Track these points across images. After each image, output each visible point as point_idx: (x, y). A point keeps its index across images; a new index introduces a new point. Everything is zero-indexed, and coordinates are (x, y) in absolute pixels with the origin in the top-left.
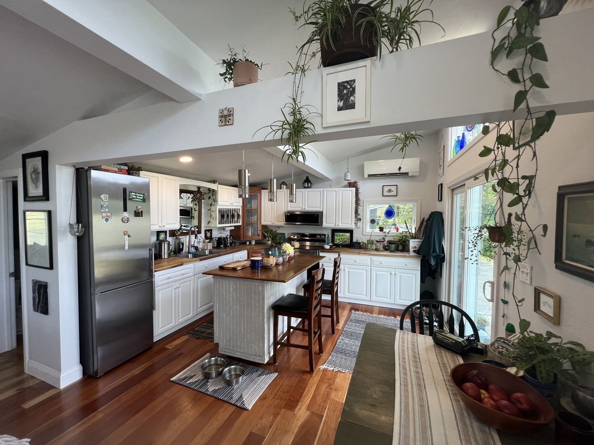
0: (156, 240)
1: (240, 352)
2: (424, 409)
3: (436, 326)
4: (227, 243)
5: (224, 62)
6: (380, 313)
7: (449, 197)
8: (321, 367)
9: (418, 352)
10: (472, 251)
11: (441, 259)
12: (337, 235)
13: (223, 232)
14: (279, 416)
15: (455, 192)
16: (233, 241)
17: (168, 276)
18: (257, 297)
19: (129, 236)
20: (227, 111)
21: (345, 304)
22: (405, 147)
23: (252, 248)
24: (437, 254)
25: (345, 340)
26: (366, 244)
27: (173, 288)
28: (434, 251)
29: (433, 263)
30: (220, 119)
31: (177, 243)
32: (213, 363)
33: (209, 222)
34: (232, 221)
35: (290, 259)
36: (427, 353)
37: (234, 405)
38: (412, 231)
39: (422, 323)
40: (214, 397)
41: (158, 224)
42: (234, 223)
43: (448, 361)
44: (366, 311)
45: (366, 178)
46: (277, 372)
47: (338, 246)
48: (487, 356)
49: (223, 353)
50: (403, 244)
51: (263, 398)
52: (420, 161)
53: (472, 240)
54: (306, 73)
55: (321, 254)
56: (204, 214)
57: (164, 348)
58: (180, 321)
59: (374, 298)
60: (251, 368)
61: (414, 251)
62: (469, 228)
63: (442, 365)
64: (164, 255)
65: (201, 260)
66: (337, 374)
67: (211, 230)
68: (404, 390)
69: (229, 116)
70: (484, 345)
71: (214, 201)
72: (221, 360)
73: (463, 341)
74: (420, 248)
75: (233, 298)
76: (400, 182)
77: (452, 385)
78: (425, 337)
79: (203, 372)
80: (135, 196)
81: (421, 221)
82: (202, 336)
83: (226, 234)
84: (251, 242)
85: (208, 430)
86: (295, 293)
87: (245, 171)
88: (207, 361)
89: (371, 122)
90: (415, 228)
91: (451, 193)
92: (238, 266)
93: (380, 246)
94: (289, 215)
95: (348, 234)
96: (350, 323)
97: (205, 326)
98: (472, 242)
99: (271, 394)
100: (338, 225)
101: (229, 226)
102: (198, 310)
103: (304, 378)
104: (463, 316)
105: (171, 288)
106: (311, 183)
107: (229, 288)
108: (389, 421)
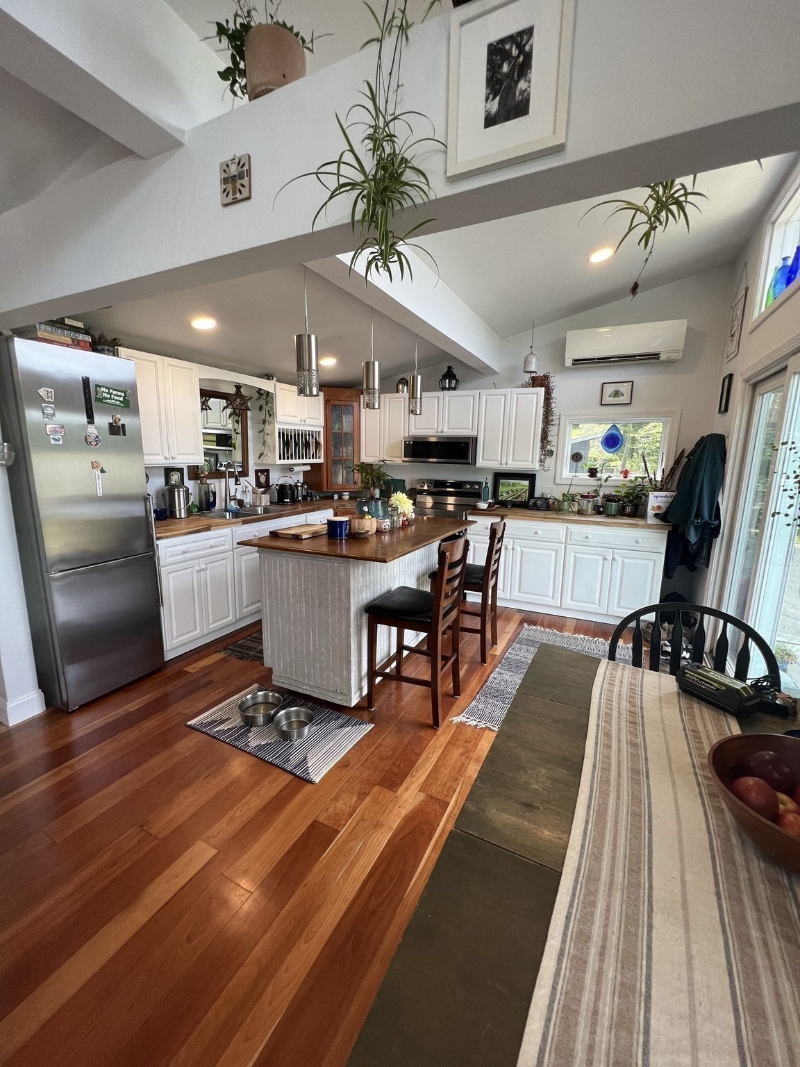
0: (164, 484)
1: (309, 686)
2: (640, 821)
3: (686, 659)
4: (296, 496)
5: (222, 30)
6: (577, 630)
7: (743, 400)
8: (454, 719)
9: (642, 703)
10: (792, 497)
11: (711, 531)
12: (503, 485)
13: (289, 474)
14: (368, 799)
15: (760, 389)
16: (308, 493)
17: (184, 547)
18: (337, 589)
19: (102, 471)
20: (236, 165)
21: (508, 614)
22: (653, 232)
23: (341, 506)
24: (704, 521)
25: (504, 675)
26: (558, 502)
27: (195, 570)
28: (699, 514)
29: (693, 538)
30: (224, 186)
31: (203, 492)
32: (260, 700)
33: (261, 454)
34: (306, 455)
35: (407, 524)
36: (661, 708)
37: (291, 773)
38: (656, 477)
39: (656, 652)
40: (257, 757)
41: (163, 453)
42: (310, 458)
43: (705, 726)
44: (550, 626)
45: (567, 368)
46: (372, 723)
47: (504, 504)
48: (795, 721)
49: (280, 685)
50: (635, 501)
51: (344, 764)
52: (688, 328)
53: (795, 472)
54: (410, 32)
55: (470, 518)
56: (253, 441)
57: (182, 670)
58: (210, 627)
59: (568, 602)
60: (328, 712)
61: (656, 515)
62: (793, 443)
63: (691, 733)
64: (180, 511)
65: (244, 523)
66: (484, 733)
67: (268, 471)
68: (601, 778)
69: (241, 176)
70: (790, 698)
71: (270, 415)
72: (273, 696)
73: (744, 688)
74: (669, 508)
75: (294, 589)
76: (641, 376)
77: (710, 776)
78: (660, 676)
79: (242, 716)
80: (108, 393)
81: (678, 455)
82: (248, 655)
83: (296, 478)
84: (342, 495)
85: (241, 812)
86: (415, 587)
87: (309, 337)
88: (249, 696)
89: (569, 147)
90: (663, 470)
91: (750, 394)
92: (304, 532)
93: (587, 506)
94: (411, 443)
95: (526, 483)
96: (518, 645)
97: (256, 638)
98: (794, 475)
99: (359, 759)
100: (506, 464)
101: (301, 465)
102: (244, 610)
103: (421, 737)
104: (750, 640)
105: (190, 570)
106: (457, 380)
107: (287, 570)
108: (558, 840)
